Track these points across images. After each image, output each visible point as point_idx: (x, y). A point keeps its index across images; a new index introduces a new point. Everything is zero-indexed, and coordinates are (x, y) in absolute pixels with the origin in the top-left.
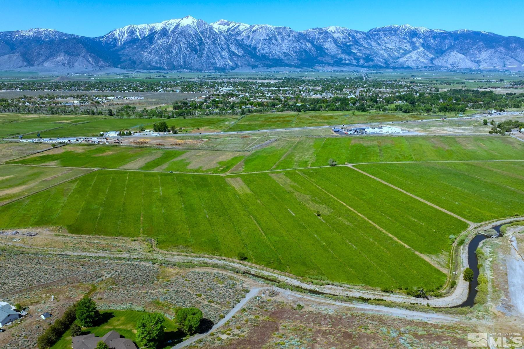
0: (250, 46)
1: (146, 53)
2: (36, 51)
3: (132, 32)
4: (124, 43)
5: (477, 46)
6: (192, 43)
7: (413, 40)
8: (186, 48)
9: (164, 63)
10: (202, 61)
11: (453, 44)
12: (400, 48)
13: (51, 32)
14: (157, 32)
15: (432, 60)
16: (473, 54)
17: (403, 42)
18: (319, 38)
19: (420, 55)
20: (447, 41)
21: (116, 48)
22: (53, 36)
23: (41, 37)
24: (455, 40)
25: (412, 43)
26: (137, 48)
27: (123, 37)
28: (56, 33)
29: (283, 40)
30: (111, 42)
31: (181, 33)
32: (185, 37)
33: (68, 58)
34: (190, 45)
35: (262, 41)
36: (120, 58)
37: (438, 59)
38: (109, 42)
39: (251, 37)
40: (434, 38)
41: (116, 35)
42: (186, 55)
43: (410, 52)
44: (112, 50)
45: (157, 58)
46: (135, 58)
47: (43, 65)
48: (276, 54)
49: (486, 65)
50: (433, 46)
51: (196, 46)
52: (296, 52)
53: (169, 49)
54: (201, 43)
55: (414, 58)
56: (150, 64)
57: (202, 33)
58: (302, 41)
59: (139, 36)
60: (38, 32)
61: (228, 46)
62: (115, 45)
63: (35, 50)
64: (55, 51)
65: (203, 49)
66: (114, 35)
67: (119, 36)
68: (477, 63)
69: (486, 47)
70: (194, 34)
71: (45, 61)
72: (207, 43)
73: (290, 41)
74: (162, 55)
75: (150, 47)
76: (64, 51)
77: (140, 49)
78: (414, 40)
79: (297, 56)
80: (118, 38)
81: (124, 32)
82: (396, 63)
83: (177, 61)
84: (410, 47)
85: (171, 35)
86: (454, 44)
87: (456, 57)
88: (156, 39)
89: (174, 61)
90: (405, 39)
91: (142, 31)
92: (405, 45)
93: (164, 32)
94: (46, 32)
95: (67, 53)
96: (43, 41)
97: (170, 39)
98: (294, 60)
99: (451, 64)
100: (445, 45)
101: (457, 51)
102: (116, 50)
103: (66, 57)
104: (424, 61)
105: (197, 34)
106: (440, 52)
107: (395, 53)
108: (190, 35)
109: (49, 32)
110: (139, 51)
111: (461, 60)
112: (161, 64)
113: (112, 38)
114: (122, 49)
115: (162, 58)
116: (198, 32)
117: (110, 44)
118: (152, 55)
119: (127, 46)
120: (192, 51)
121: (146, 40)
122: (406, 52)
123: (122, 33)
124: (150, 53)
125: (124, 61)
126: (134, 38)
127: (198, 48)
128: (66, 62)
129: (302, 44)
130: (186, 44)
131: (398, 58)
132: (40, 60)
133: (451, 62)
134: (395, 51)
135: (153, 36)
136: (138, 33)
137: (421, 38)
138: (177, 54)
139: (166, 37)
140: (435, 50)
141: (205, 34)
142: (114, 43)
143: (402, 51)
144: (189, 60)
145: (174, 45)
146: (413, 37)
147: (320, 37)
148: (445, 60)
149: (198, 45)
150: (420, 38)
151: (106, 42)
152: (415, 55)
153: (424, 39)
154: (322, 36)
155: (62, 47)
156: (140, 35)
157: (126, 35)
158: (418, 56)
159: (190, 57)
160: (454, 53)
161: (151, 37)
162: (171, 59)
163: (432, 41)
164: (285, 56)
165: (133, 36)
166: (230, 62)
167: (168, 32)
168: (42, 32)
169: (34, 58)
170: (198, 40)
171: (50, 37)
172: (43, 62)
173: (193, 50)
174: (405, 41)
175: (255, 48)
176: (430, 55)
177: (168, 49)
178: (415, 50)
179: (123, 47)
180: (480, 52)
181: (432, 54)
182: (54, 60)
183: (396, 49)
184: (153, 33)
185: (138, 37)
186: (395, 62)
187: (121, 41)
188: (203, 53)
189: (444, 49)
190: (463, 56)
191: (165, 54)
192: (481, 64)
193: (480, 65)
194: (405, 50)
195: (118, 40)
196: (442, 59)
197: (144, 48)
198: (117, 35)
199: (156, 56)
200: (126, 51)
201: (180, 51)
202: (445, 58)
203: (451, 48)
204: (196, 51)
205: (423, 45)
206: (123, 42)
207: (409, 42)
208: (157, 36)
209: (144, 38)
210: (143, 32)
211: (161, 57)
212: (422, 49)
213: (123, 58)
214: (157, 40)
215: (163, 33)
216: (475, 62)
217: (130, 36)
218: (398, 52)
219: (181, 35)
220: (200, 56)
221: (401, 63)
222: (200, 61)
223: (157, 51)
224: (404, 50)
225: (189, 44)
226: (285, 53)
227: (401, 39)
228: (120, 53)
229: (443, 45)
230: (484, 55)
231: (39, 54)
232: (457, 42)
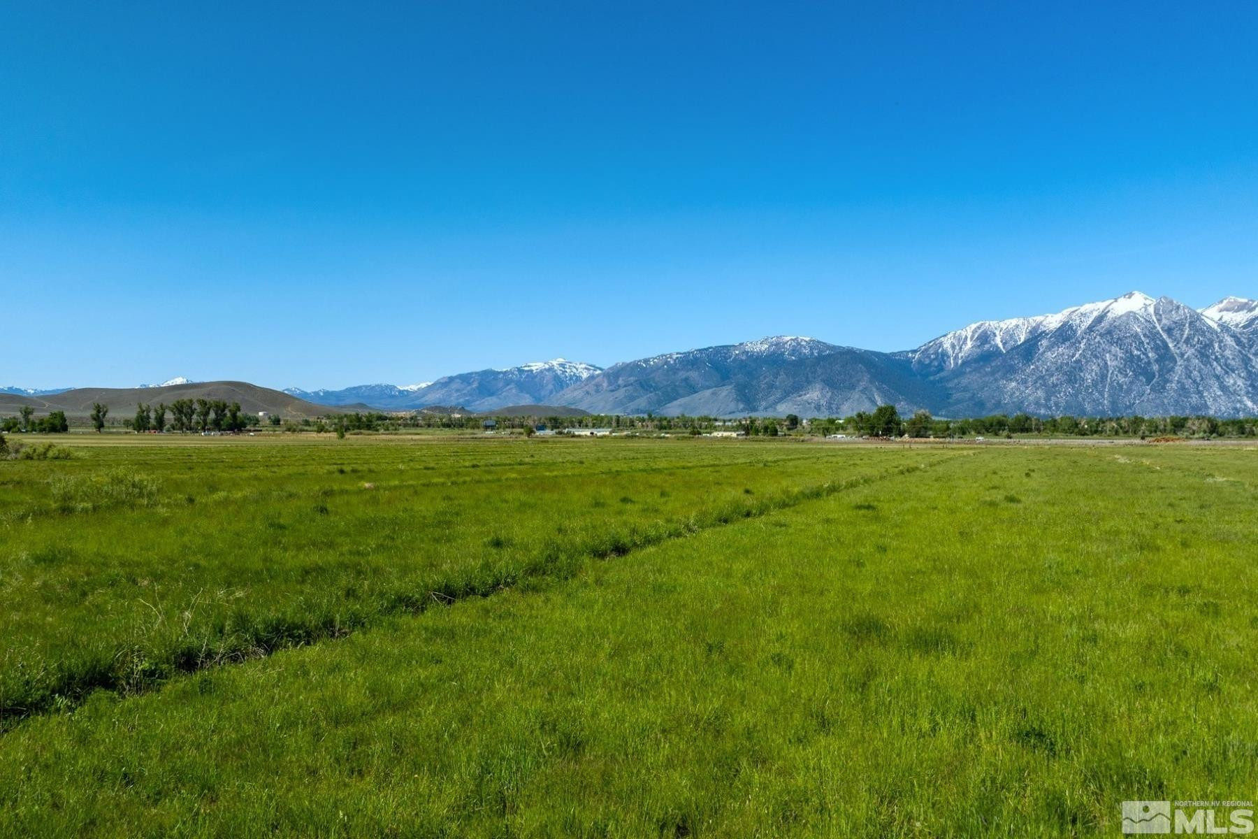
1: (1014, 384)
2: (767, 380)
3: (984, 338)
4: (964, 363)
6: (1139, 357)
8: (1120, 369)
9: (1056, 404)
10: (1166, 401)
13: (803, 343)
14: (1047, 334)
21: (942, 374)
22: (807, 351)
23: (783, 354)
26: (993, 373)
27: (961, 348)
28: (815, 344)
30: (931, 362)
31: (1109, 332)
32: (1119, 342)
33: (830, 394)
34: (1132, 362)
36: (949, 396)
38: (927, 361)
41: (945, 346)
42: (1121, 386)
44: (932, 378)
45: (1040, 393)
46: (983, 395)
47: (775, 409)
51: (1149, 363)
53: (1072, 373)
54: (1164, 355)
56: (1020, 409)
57: (1169, 331)
59: (1000, 345)
60: (777, 344)
61: (1246, 361)
62: (941, 368)
63: (765, 378)
64: (804, 379)
65: (1171, 370)
66: (941, 344)
67: (953, 346)
70: (1145, 335)
71: (780, 400)
72: (1182, 355)
74: (1055, 386)
75: (1024, 368)
76: (823, 381)
77: (997, 376)
80: (950, 351)
81: (966, 337)
83: (1094, 401)
85: (1083, 338)
88: (1041, 350)
89: (1084, 400)
91: (1010, 335)
93: (1065, 334)
94: (794, 344)
95: (830, 383)
96: (784, 361)
97: (1077, 349)
102: (941, 380)
103: (824, 391)
105: (1153, 335)
108: (1136, 336)
109: (799, 344)
110: (996, 380)
112: (1050, 408)
113: (936, 353)
114: (957, 376)
115: (1054, 394)
116: (1159, 328)
117: (929, 365)
118: (1027, 388)
119: (968, 370)
120: (1136, 375)
121: (1018, 354)
123: (959, 340)
124: (1025, 382)
125: (958, 401)
126: (988, 350)
127: (1155, 367)
128: (823, 402)
130: (1121, 358)
132: (772, 398)
135: (1036, 344)
136: (998, 340)
138: (1095, 384)
139: (1068, 344)
141: (1176, 333)
142: (940, 364)
144: (1126, 399)
145: (1087, 362)
149: (1157, 361)
151: (919, 362)
155: (819, 371)
156: (1004, 344)
157: (969, 344)
159: (1129, 391)
161: (1029, 349)
162: (1077, 397)
165: (987, 346)
166: (1249, 404)
167: (1075, 332)
168: (786, 343)
169: (761, 395)
170: (1156, 349)
171: (800, 354)
172: (776, 403)
173: (1140, 374)
177: (1071, 372)
179: (959, 372)
182: (799, 398)
184: (1036, 336)
185: (998, 348)
187: (956, 358)
188: (1167, 381)
191: (1061, 384)
195: (949, 357)
197: (1010, 371)
198: (947, 345)
199: (1037, 389)
200: (964, 381)
201: (1103, 377)
204: (1150, 377)
206: (960, 361)
208: (1044, 342)
209: (1016, 348)
210: (1011, 336)
211: (1051, 391)
213: (957, 395)
214: (1044, 352)
215: (1061, 335)
217: (979, 346)
219: (1109, 338)
220: (1160, 388)
222: (1158, 401)
223: (1042, 377)
225: (1130, 359)
228: (950, 385)
231: (771, 386)
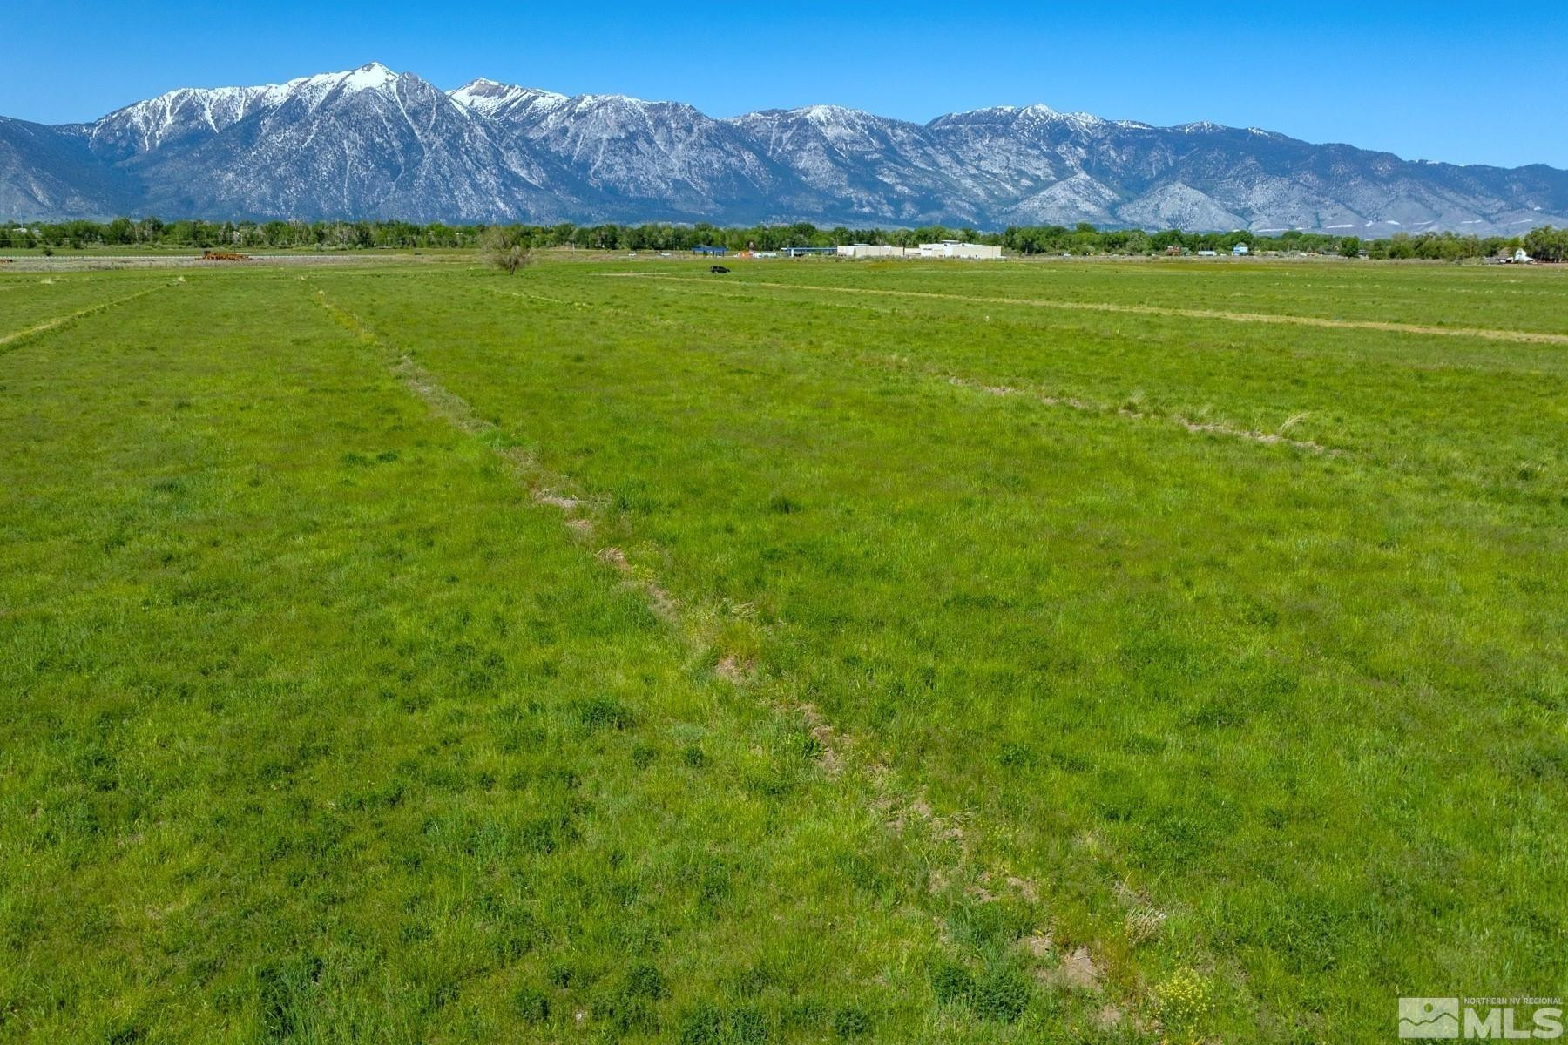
0: (569, 157)
1: (231, 175)
3: (189, 111)
4: (163, 145)
5: (1239, 168)
6: (381, 145)
7: (1059, 150)
8: (360, 159)
9: (286, 203)
10: (414, 201)
11: (1171, 163)
12: (1021, 173)
14: (271, 111)
15: (1112, 208)
16: (1229, 191)
17: (1028, 155)
18: (779, 140)
19: (1078, 193)
20: (1155, 155)
21: (134, 159)
24: (1177, 153)
25: (1056, 161)
26: (203, 160)
27: (157, 124)
29: (671, 142)
30: (117, 142)
31: (345, 113)
32: (358, 126)
34: (374, 151)
35: (605, 143)
36: (144, 190)
37: (1130, 206)
38: (111, 140)
39: (572, 131)
40: (1119, 144)
41: (135, 120)
42: (362, 181)
43: (1052, 183)
44: (119, 164)
45: (265, 188)
46: (191, 189)
48: (650, 183)
49: (1266, 221)
50: (1115, 169)
51: (393, 154)
52: (710, 179)
53: (304, 163)
54: (411, 146)
55: (1063, 202)
56: (241, 209)
57: (414, 114)
58: (728, 147)
59: (212, 122)
61: (497, 156)
62: (130, 151)
65: (419, 163)
66: (129, 117)
67: (147, 121)
68: (1241, 215)
69: (1265, 171)
70: (387, 119)
72: (430, 145)
73: (692, 145)
74: (283, 179)
75: (243, 154)
77: (210, 163)
78: (1062, 149)
79: (715, 191)
80: (143, 128)
81: (164, 110)
82: (1011, 217)
83: (331, 198)
84: (1049, 171)
85: (315, 119)
86: (1176, 162)
87: (1182, 200)
88: (264, 132)
89: (319, 198)
90: (1036, 146)
91: (223, 109)
92: (1035, 164)
93: (292, 111)
97: (308, 132)
98: (703, 203)
99: (1168, 220)
100: (1150, 164)
101: (1184, 183)
102: (132, 168)
104: (1092, 209)
105: (397, 120)
106: (1136, 187)
107: (1008, 187)
108: (377, 119)
110: (208, 170)
111: (1196, 208)
112: (279, 208)
113: (123, 129)
114: (155, 163)
115: (282, 189)
116: (403, 111)
117: (113, 146)
118: (248, 181)
119: (170, 154)
120: (379, 168)
121: (234, 135)
122: (1039, 185)
123: (155, 113)
124: (245, 172)
125: (158, 198)
126: (196, 129)
127: (401, 159)
129: (729, 154)
130: (361, 146)
131: (1017, 200)
133: (1168, 214)
134: (1006, 181)
135: (257, 123)
136: (208, 115)
137: (1081, 145)
138: (332, 177)
139: (296, 124)
140: (1122, 179)
141: (423, 118)
142: (129, 145)
143: (1026, 183)
144: (369, 198)
145: (321, 149)
146: (1058, 143)
147: (786, 136)
148: (1150, 208)
149: (402, 151)
150: (1076, 143)
151: (100, 140)
152: (1063, 194)
153: (1089, 149)
154: (790, 134)
156: (216, 122)
157: (169, 119)
158: (1073, 196)
159: (372, 188)
160: (1176, 188)
161: (249, 128)
162: (310, 193)
163: (1112, 153)
164: (677, 190)
165: (194, 123)
166: (502, 205)
167: (305, 109)
170: (401, 136)
173: (384, 167)
174: (1035, 152)
175: (584, 166)
176: (1108, 194)
177: (302, 162)
178: (1064, 179)
179: (157, 157)
180: (1250, 184)
181: (1114, 190)
183: (1010, 176)
184: (257, 111)
185: (210, 126)
186: (1006, 213)
187: (152, 137)
188: (415, 176)
189: (1148, 177)
190: (1201, 196)
191: (291, 177)
192: (1253, 218)
193: (1251, 223)
194: (1036, 179)
195: (142, 136)
196: (1142, 204)
197: (225, 158)
198: (138, 119)
199: (261, 182)
200: (166, 169)
201: (342, 169)
202: (1151, 204)
203: (1169, 174)
204: (395, 171)
205: (1085, 165)
206: (158, 142)
207: (1046, 155)
208: (268, 122)
209: (232, 126)
210: (226, 111)
211: (279, 185)
212: (1083, 176)
213: (155, 189)
214: (268, 134)
215: (288, 113)
216: (1236, 213)
217: (182, 123)
218: (1016, 184)
219: (345, 120)
220: (407, 185)
221: (1025, 214)
222: (405, 201)
223: (266, 167)
224: (1032, 179)
225: (372, 149)
226: (676, 181)
227: (1023, 148)
228: (146, 174)
229: (1143, 166)
230: (1260, 195)
232: (1182, 158)
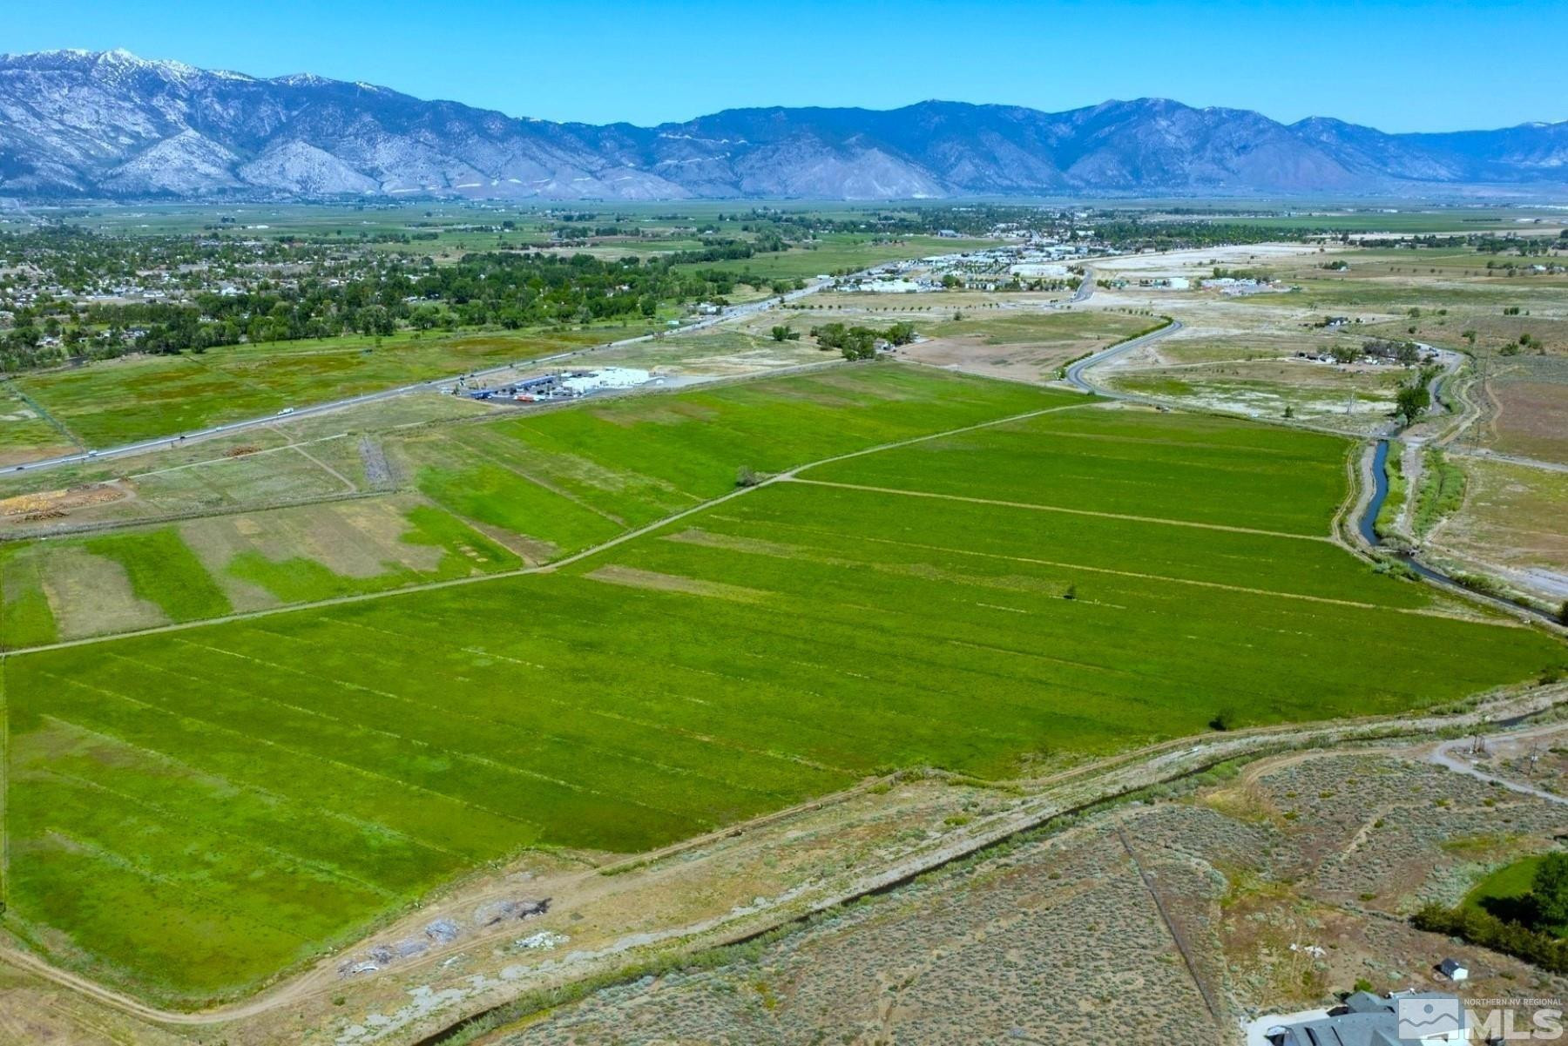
5: (357, 125)
7: (154, 102)
11: (284, 119)
12: (117, 129)
15: (233, 168)
16: (352, 150)
17: (121, 108)
19: (193, 153)
20: (265, 110)
24: (287, 107)
25: (155, 114)
37: (252, 166)
40: (223, 97)
43: (155, 142)
49: (398, 182)
50: (224, 125)
55: (178, 163)
68: (371, 176)
69: (385, 129)
78: (159, 101)
82: (121, 181)
84: (149, 126)
86: (288, 117)
87: (307, 160)
90: (127, 98)
92: (130, 118)
99: (298, 182)
100: (262, 120)
101: (305, 141)
104: (213, 170)
106: (253, 145)
107: (105, 145)
111: (324, 169)
122: (140, 145)
131: (120, 162)
133: (297, 176)
134: (101, 138)
137: (180, 97)
140: (235, 136)
143: (125, 140)
146: (151, 94)
148: (276, 169)
150: (174, 96)
152: (175, 154)
153: (189, 100)
158: (187, 157)
160: (298, 146)
163: (217, 107)
174: (128, 105)
176: (223, 153)
178: (170, 136)
180: (372, 142)
181: (229, 148)
183: (104, 132)
186: (112, 177)
189: (262, 134)
190: (327, 156)
192: (384, 179)
193: (382, 183)
194: (136, 136)
196: (265, 164)
202: (276, 163)
203: (285, 130)
205: (190, 120)
207: (140, 107)
212: (191, 133)
216: (364, 172)
218: (113, 141)
221: (137, 178)
224: (131, 137)
227: (113, 100)
229: (253, 122)
230: (385, 153)
232: (295, 113)
